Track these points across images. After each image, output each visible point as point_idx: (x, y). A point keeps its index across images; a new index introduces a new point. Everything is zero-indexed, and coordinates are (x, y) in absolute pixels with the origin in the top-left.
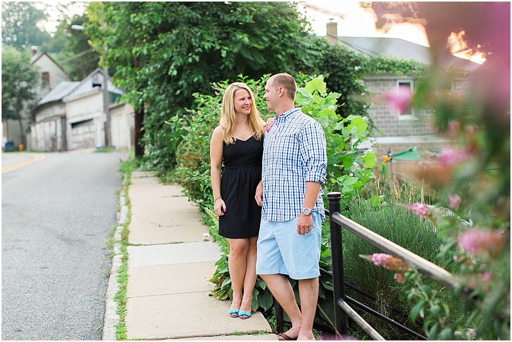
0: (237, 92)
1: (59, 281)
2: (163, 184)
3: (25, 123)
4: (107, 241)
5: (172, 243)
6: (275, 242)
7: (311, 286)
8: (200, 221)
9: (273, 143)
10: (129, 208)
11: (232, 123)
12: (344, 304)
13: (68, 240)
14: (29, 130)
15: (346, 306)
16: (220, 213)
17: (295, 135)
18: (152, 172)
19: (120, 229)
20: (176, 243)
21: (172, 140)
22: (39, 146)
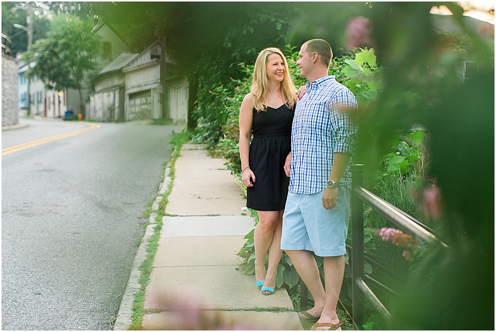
0: (270, 57)
1: (89, 247)
2: (210, 157)
3: (84, 92)
4: (144, 210)
5: (209, 215)
6: (301, 217)
7: (336, 264)
8: (241, 195)
9: (303, 111)
10: (172, 179)
11: (264, 90)
12: (362, 283)
13: (106, 207)
14: (88, 100)
15: (363, 285)
16: (249, 183)
17: (325, 103)
18: (202, 145)
19: (159, 199)
20: (213, 215)
21: (222, 112)
22: (97, 116)
